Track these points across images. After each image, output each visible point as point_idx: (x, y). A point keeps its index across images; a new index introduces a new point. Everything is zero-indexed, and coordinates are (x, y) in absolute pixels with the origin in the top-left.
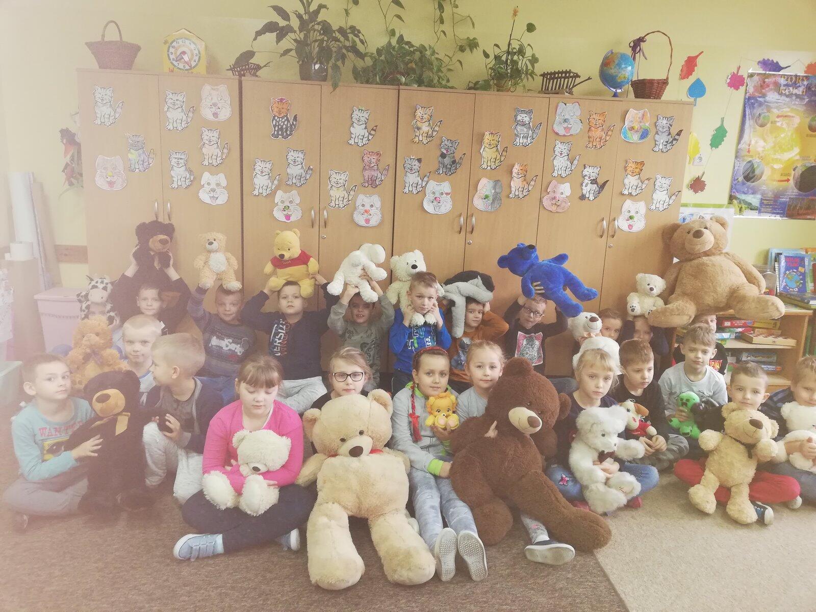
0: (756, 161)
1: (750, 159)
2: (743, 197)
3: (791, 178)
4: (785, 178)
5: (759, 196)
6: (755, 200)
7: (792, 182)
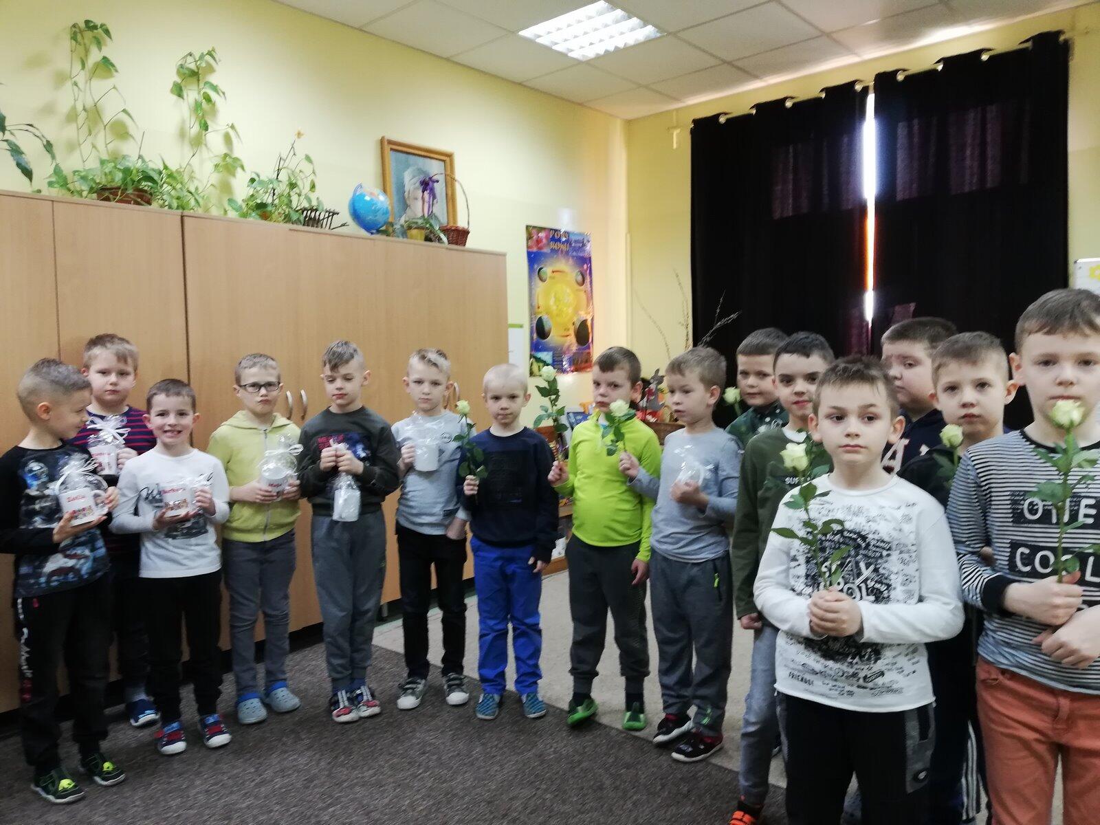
0: (545, 318)
1: (540, 316)
2: (540, 356)
3: (573, 332)
4: (569, 333)
5: (551, 353)
6: (548, 356)
7: (573, 336)
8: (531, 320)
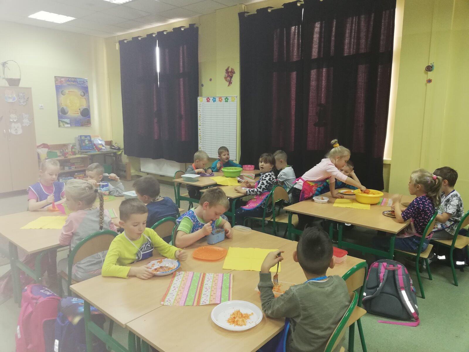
0: (65, 107)
1: (62, 107)
2: (63, 120)
3: (79, 112)
4: (77, 113)
5: (69, 120)
6: (67, 121)
7: (79, 114)
8: (58, 108)
